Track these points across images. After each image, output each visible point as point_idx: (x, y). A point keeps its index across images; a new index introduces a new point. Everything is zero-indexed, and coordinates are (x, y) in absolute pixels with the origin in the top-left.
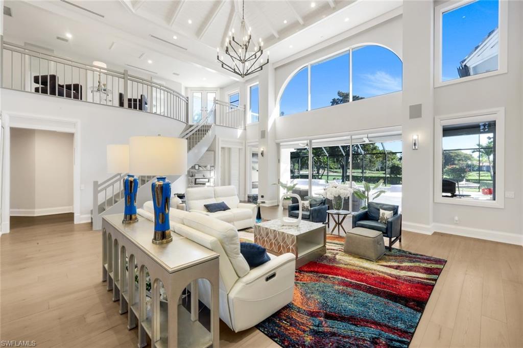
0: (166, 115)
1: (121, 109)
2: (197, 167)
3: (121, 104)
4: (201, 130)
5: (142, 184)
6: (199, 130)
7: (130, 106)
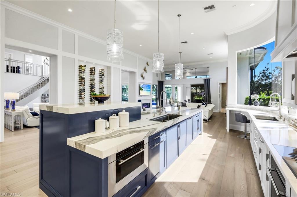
0: (33, 75)
1: (8, 73)
2: (46, 95)
3: (8, 71)
4: (47, 80)
5: (16, 102)
6: (46, 80)
7: (11, 72)
